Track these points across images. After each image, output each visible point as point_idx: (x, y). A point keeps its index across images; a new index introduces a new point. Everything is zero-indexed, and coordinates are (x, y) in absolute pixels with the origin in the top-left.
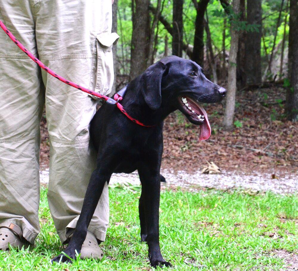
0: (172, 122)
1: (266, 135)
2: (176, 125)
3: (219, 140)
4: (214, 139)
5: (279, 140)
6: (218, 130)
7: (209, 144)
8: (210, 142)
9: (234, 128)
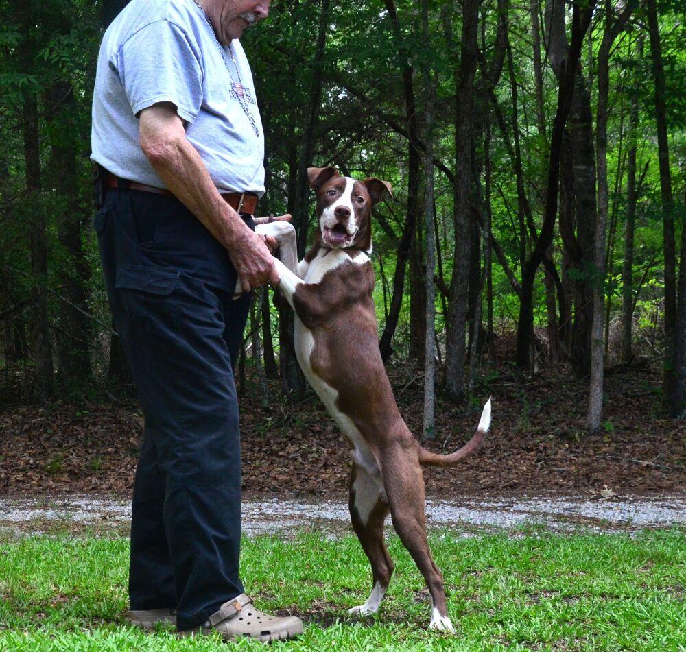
0: (513, 426)
1: (650, 439)
2: (520, 431)
3: (585, 449)
4: (577, 448)
5: (670, 446)
6: (580, 435)
7: (572, 456)
8: (572, 452)
9: (602, 431)
